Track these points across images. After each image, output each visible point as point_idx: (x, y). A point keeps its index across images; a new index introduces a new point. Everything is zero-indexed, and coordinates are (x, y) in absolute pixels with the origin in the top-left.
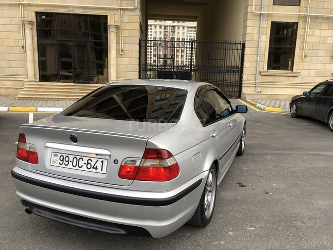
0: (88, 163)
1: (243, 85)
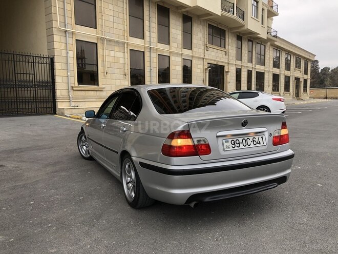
0: (254, 141)
1: (58, 101)
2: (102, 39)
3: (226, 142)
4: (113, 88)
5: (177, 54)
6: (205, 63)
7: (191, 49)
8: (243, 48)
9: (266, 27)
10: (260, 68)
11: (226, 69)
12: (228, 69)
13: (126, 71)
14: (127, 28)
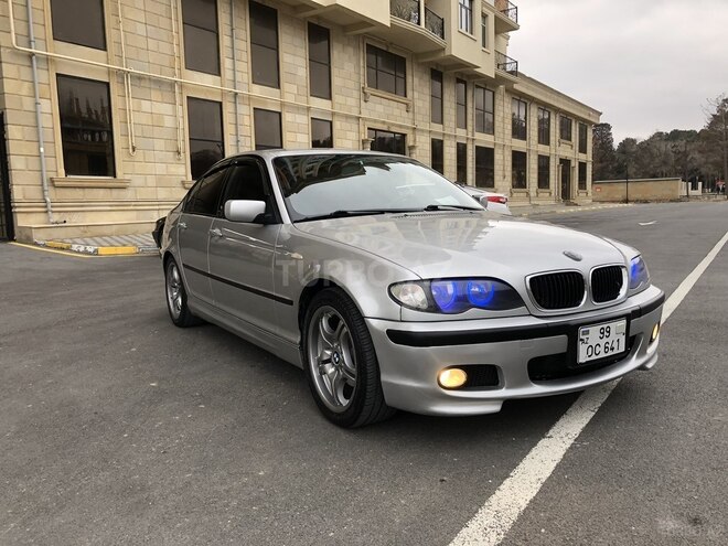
1: (17, 210)
2: (121, 75)
4: (151, 181)
5: (297, 109)
6: (362, 127)
7: (330, 98)
8: (446, 97)
9: (493, 54)
10: (484, 140)
11: (409, 141)
12: (415, 140)
13: (180, 145)
14: (179, 50)
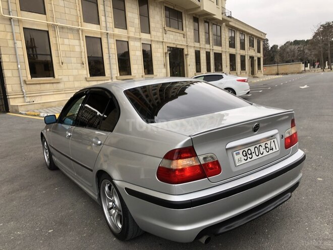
0: (266, 147)
1: (9, 97)
2: (54, 26)
3: (237, 154)
4: (71, 78)
5: (135, 39)
6: (164, 46)
7: (150, 33)
8: (200, 30)
9: (221, 8)
10: (218, 49)
11: (185, 52)
12: (188, 52)
13: (84, 60)
14: (80, 13)
